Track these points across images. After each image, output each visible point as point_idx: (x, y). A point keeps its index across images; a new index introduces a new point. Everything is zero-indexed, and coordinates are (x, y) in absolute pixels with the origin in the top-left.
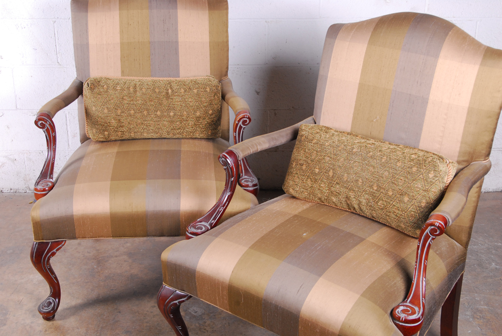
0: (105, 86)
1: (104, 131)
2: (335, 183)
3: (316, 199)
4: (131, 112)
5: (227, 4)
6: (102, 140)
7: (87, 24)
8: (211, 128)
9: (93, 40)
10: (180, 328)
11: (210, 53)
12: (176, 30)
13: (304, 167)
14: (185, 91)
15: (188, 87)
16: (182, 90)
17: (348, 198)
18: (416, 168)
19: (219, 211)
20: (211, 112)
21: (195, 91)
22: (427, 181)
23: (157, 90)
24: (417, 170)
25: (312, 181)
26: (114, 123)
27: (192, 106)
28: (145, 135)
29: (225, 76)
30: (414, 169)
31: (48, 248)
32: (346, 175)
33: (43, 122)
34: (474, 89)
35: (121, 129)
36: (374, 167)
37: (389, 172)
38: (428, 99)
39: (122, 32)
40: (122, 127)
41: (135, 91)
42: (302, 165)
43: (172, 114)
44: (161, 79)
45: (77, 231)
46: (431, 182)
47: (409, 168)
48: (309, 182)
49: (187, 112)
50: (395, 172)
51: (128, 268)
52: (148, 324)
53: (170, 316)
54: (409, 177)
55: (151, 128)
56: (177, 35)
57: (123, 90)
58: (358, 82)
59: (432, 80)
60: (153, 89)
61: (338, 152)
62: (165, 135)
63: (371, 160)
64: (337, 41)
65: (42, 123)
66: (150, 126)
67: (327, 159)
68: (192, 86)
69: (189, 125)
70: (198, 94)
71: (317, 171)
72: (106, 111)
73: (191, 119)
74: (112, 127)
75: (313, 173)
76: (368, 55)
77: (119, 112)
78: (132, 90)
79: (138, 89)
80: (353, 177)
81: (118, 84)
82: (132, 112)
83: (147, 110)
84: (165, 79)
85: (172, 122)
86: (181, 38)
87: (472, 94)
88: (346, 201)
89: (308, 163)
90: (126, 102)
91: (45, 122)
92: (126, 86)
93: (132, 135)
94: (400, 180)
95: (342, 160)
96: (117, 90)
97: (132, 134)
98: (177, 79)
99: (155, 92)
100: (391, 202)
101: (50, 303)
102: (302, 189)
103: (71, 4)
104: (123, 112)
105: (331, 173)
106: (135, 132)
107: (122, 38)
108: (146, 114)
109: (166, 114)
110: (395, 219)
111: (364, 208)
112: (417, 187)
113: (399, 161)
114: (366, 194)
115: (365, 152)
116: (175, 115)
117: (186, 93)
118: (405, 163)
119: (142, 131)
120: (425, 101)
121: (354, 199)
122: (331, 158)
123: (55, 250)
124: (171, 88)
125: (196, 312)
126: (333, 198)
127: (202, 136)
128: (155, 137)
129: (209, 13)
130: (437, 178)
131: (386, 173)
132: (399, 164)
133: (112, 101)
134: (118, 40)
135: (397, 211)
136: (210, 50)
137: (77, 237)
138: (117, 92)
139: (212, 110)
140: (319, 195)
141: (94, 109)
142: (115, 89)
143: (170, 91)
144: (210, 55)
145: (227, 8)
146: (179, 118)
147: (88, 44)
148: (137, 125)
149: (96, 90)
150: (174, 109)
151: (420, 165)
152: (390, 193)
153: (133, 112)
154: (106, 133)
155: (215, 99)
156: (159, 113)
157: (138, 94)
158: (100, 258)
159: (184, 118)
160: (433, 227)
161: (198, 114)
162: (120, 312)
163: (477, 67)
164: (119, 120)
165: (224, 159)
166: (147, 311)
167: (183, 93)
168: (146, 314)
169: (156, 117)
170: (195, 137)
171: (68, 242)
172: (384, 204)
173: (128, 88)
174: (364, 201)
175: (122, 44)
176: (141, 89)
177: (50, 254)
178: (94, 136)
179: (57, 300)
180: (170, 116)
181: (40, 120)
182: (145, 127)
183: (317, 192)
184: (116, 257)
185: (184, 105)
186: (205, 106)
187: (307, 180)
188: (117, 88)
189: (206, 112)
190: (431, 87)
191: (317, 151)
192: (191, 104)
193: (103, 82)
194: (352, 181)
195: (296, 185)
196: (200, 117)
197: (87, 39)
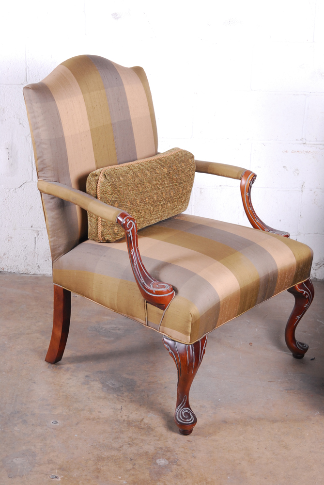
39: (89, 117)
45: (219, 319)
51: (41, 344)
52: (64, 394)
125: (113, 385)
158: (11, 335)
162: (34, 383)
166: (63, 382)
168: (62, 385)
175: (92, 130)
184: (28, 334)
197: (62, 131)
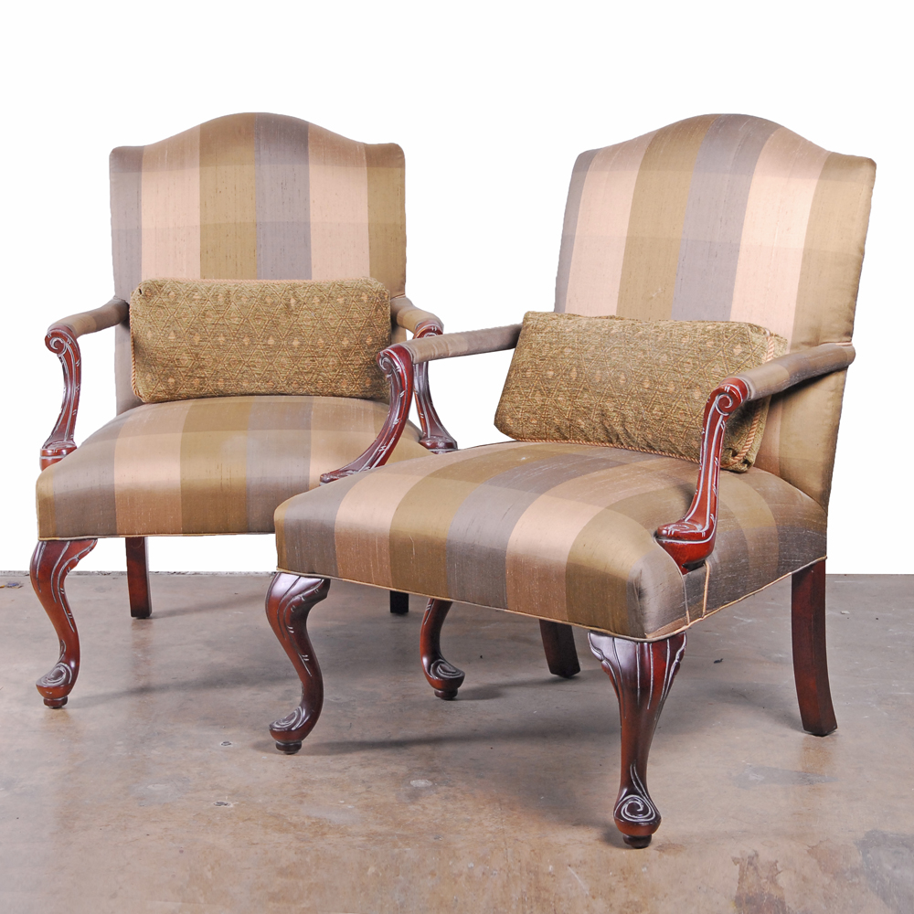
0: (172, 294)
1: (167, 376)
2: (581, 390)
3: (553, 431)
4: (219, 339)
5: (403, 156)
6: (161, 395)
7: (139, 194)
8: (370, 374)
9: (150, 219)
10: (305, 658)
11: (370, 244)
12: (307, 200)
13: (529, 374)
14: (321, 301)
15: (327, 294)
16: (316, 300)
17: (603, 414)
18: (713, 343)
19: (378, 452)
20: (369, 341)
21: (341, 301)
22: (730, 361)
23: (269, 300)
24: (715, 345)
25: (543, 395)
26: (186, 360)
27: (335, 328)
28: (245, 384)
29: (400, 290)
30: (710, 344)
31: (63, 553)
32: (598, 372)
33: (60, 339)
34: (810, 217)
35: (200, 373)
36: (645, 352)
37: (669, 355)
38: (739, 245)
39: (203, 205)
40: (202, 368)
41: (228, 302)
42: (525, 371)
43: (296, 343)
44: (276, 282)
45: (119, 519)
46: (738, 362)
47: (700, 343)
48: (538, 398)
49: (324, 339)
50: (679, 352)
53: (288, 630)
54: (701, 357)
55: (257, 370)
56: (307, 210)
57: (204, 299)
58: (625, 235)
59: (745, 212)
60: (261, 299)
61: (587, 339)
62: (282, 386)
63: (640, 342)
64: (589, 174)
65: (58, 341)
66: (255, 366)
67: (568, 351)
68: (334, 293)
69: (328, 366)
70: (346, 306)
71: (551, 373)
72: (172, 337)
73: (333, 353)
74: (183, 369)
75: (544, 380)
76: (640, 187)
77: (197, 339)
78: (221, 300)
79: (233, 298)
80: (610, 372)
81: (195, 290)
82: (221, 339)
83: (250, 335)
84: (284, 281)
85: (295, 359)
86: (315, 217)
87: (809, 225)
88: (602, 422)
89: (535, 365)
90: (209, 320)
91: (63, 342)
92: (211, 293)
93: (221, 384)
94: (685, 365)
95: (592, 348)
96: (194, 300)
97: (219, 383)
98: (308, 281)
99: (266, 303)
100: (674, 403)
101: (60, 674)
102: (527, 414)
103: (110, 160)
104: (204, 340)
105: (574, 375)
106: (225, 380)
107: (203, 216)
108: (246, 344)
109: (284, 343)
110: (681, 432)
111: (631, 429)
112: (715, 373)
113: (684, 336)
114: (633, 398)
115: (631, 332)
116: (302, 345)
117: (322, 304)
118: (695, 337)
119: (240, 376)
120: (734, 250)
121: (614, 414)
122: (573, 349)
123: (76, 557)
124: (295, 297)
126: (580, 421)
127: (352, 388)
128: (264, 391)
129: (368, 172)
130: (749, 356)
131: (665, 358)
132: (684, 341)
133: (184, 320)
134: (197, 221)
135: (683, 418)
136: (370, 239)
137: (118, 532)
138: (193, 304)
139: (373, 337)
140: (557, 421)
141: (149, 335)
142: (189, 297)
143: (293, 301)
144: (370, 247)
145: (402, 165)
146: (309, 351)
147: (139, 229)
148: (229, 364)
149: (155, 299)
150: (300, 333)
151: (718, 337)
152: (671, 389)
153: (223, 339)
154: (171, 380)
155: (377, 316)
156: (271, 341)
157: (233, 307)
159: (319, 350)
160: (722, 396)
161: (345, 343)
163: (814, 183)
164: (197, 354)
165: (387, 359)
167: (317, 305)
169: (266, 349)
170: (339, 391)
171: (100, 541)
172: (661, 411)
173: (215, 297)
174: (631, 413)
175: (203, 227)
176: (239, 298)
177: (66, 564)
178: (148, 388)
179: (73, 664)
180: (292, 348)
181: (54, 335)
182: (245, 368)
183: (553, 413)
185: (319, 326)
186: (359, 329)
187: (533, 395)
188: (194, 297)
189: (362, 341)
190: (742, 224)
191: (550, 343)
192: (332, 324)
193: (168, 286)
194: (610, 381)
195: (516, 408)
196: (348, 350)
197: (139, 219)
